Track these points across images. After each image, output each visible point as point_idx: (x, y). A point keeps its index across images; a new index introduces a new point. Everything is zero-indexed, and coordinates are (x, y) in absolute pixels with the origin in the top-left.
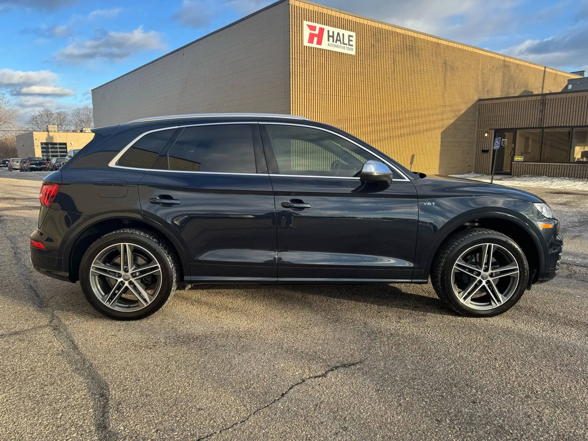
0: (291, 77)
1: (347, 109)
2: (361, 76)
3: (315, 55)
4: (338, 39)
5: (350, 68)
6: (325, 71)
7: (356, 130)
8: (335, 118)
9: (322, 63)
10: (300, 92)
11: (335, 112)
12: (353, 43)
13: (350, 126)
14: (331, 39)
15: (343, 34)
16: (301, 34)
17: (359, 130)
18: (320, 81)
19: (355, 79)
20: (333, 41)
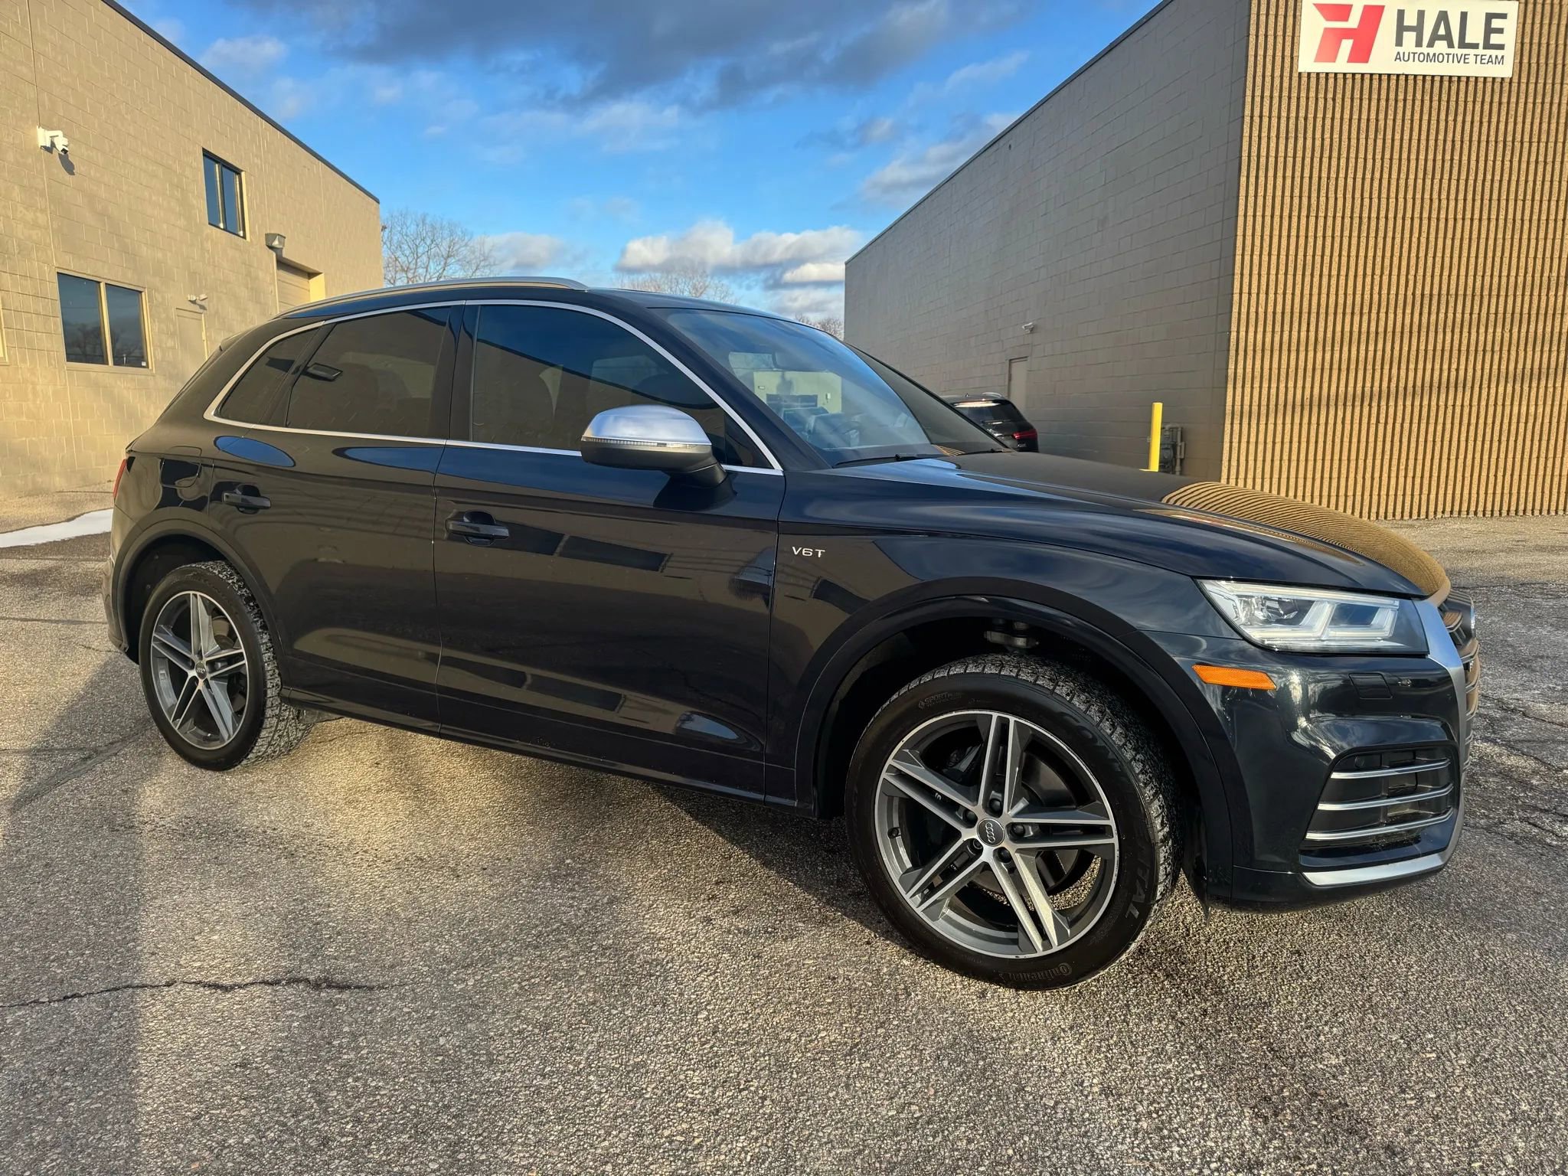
0: (1244, 172)
1: (1464, 260)
2: (1535, 145)
3: (1339, 96)
4: (1442, 31)
5: (1485, 125)
6: (1380, 143)
7: (1499, 330)
8: (1410, 293)
9: (1368, 120)
10: (1272, 217)
11: (1412, 272)
12: (1509, 38)
13: (1475, 316)
14: (1409, 37)
15: (1464, 16)
16: (1288, 39)
17: (1515, 330)
18: (1355, 179)
19: (1508, 158)
20: (1419, 44)
